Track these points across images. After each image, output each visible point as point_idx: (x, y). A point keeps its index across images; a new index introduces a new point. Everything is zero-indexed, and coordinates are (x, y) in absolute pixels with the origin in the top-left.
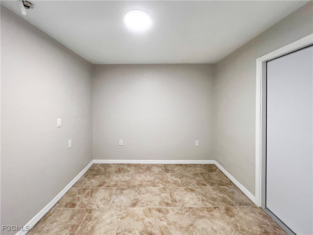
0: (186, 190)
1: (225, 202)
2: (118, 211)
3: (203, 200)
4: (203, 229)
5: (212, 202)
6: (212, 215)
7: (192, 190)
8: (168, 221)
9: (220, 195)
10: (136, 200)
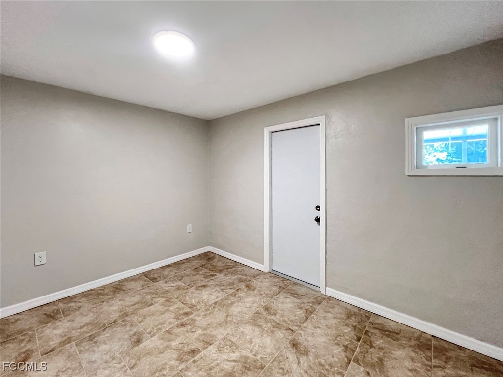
0: (197, 289)
1: (242, 281)
2: (115, 365)
3: (222, 290)
4: (239, 312)
5: (232, 287)
6: (239, 297)
7: (204, 286)
8: (201, 328)
9: (234, 278)
10: (134, 335)
